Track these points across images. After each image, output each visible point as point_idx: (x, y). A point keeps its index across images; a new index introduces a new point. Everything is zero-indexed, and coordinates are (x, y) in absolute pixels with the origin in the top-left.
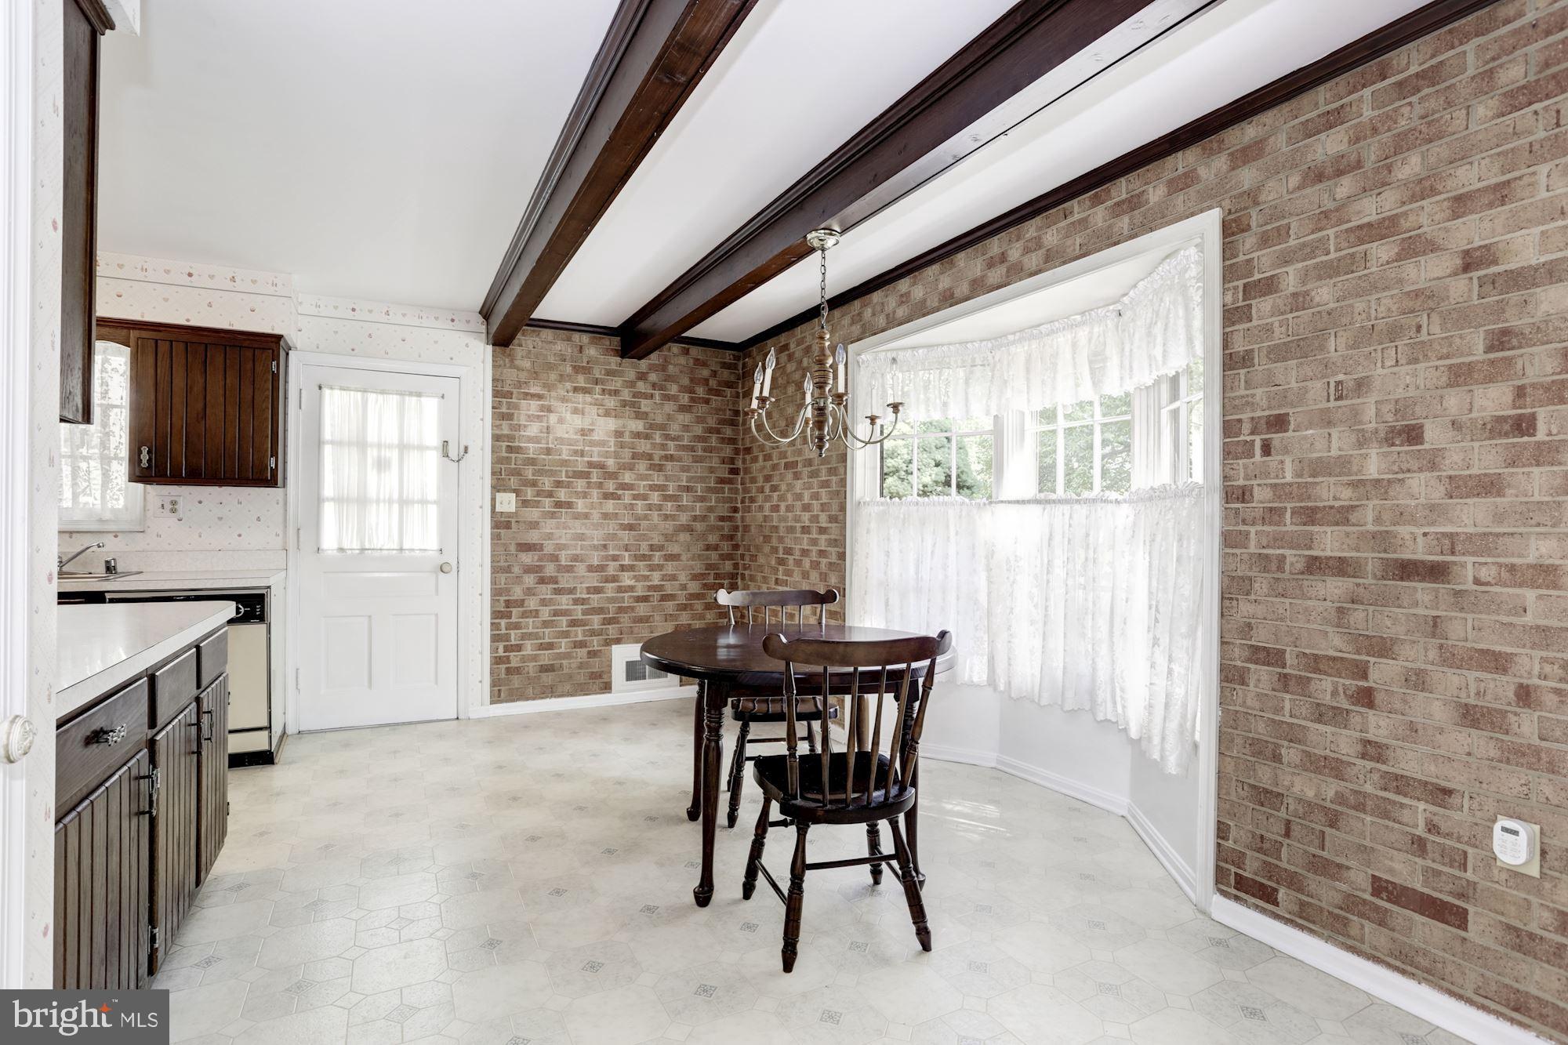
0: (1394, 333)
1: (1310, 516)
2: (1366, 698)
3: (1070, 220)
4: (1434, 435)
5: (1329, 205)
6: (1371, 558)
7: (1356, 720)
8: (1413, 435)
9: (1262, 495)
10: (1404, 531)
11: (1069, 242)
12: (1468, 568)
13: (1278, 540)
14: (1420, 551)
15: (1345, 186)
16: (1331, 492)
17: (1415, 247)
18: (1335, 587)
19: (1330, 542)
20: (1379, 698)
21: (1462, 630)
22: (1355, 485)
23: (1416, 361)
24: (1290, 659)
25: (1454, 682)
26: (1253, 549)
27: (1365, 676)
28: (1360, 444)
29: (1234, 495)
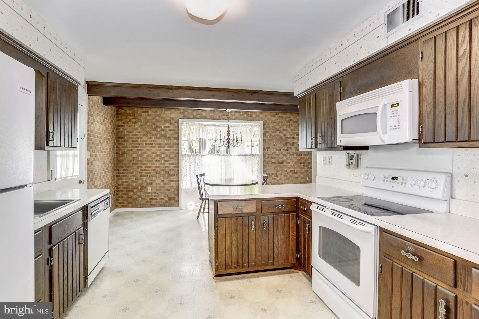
0: (279, 140)
1: (272, 158)
2: (277, 176)
3: (240, 114)
4: (282, 150)
5: (273, 125)
6: (277, 162)
7: (276, 179)
8: (280, 150)
9: (267, 156)
10: (280, 159)
11: (240, 117)
12: (285, 163)
13: (269, 161)
14: (281, 161)
15: (275, 124)
16: (274, 156)
17: (281, 132)
18: (274, 165)
19: (274, 161)
20: (278, 176)
21: (284, 168)
22: (276, 155)
23: (280, 143)
24: (270, 174)
25: (283, 173)
26: (266, 162)
27: (277, 174)
28: (276, 151)
29: (264, 156)
